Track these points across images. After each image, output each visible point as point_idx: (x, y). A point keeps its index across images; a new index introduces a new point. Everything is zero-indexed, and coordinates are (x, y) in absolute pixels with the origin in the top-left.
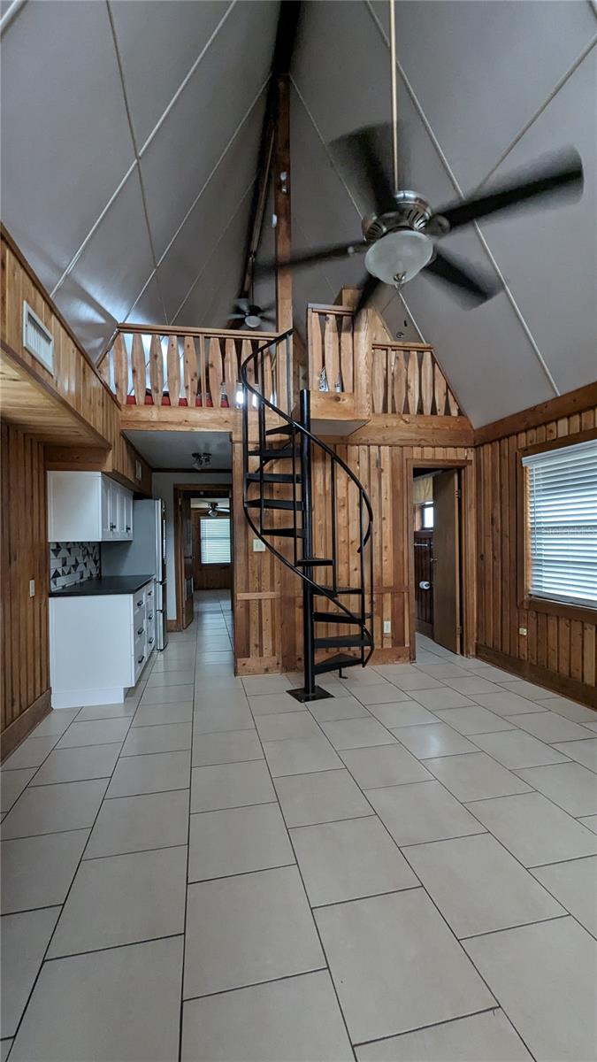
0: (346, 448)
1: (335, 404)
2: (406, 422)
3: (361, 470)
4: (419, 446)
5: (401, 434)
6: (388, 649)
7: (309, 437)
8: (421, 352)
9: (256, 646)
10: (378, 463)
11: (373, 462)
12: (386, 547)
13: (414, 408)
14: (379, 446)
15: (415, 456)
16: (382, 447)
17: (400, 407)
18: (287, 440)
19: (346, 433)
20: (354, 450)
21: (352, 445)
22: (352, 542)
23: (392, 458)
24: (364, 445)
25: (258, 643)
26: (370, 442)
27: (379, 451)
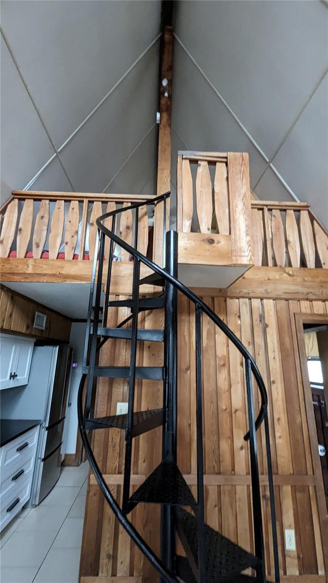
0: (225, 301)
1: (207, 246)
2: (289, 275)
3: (240, 325)
4: (307, 299)
5: (285, 287)
6: (292, 576)
7: (176, 286)
8: (297, 211)
9: (109, 556)
10: (262, 318)
11: (256, 317)
12: (279, 419)
13: (296, 262)
14: (262, 299)
15: (303, 311)
16: (265, 301)
17: (282, 260)
18: (160, 292)
19: (224, 286)
20: (233, 304)
21: (232, 298)
22: (236, 410)
23: (277, 312)
24: (246, 298)
25: (111, 553)
26: (251, 295)
27: (262, 305)
